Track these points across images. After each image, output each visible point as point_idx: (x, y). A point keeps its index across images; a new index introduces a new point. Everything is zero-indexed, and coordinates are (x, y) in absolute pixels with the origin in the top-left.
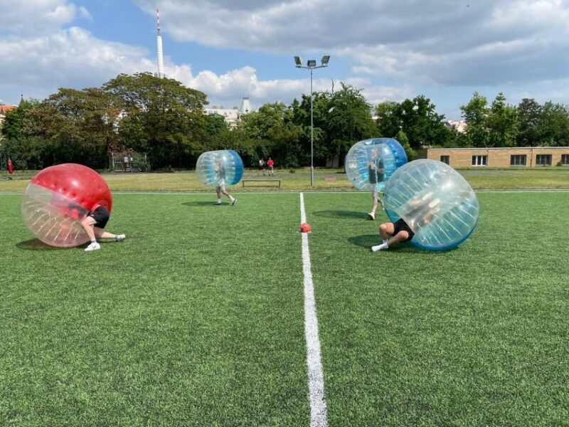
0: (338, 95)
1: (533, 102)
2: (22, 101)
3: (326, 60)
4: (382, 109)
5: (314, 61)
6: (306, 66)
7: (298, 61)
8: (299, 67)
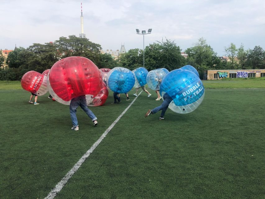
0: (165, 44)
2: (16, 48)
3: (150, 31)
5: (145, 31)
7: (138, 31)
8: (138, 34)
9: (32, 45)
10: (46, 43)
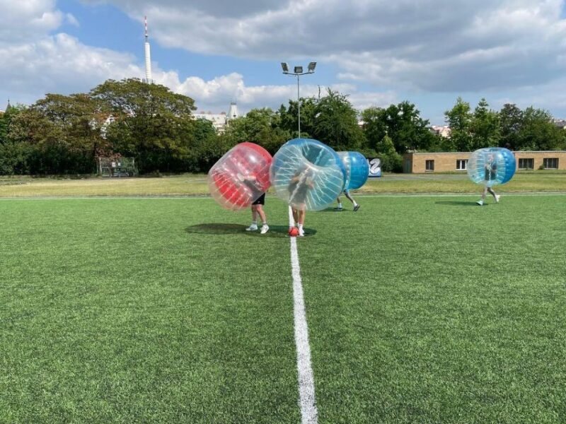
0: (324, 101)
1: (514, 108)
2: (9, 107)
3: (312, 66)
4: (368, 115)
5: (301, 68)
6: (293, 72)
7: (285, 67)
8: (286, 73)
9: (44, 97)
10: (74, 95)
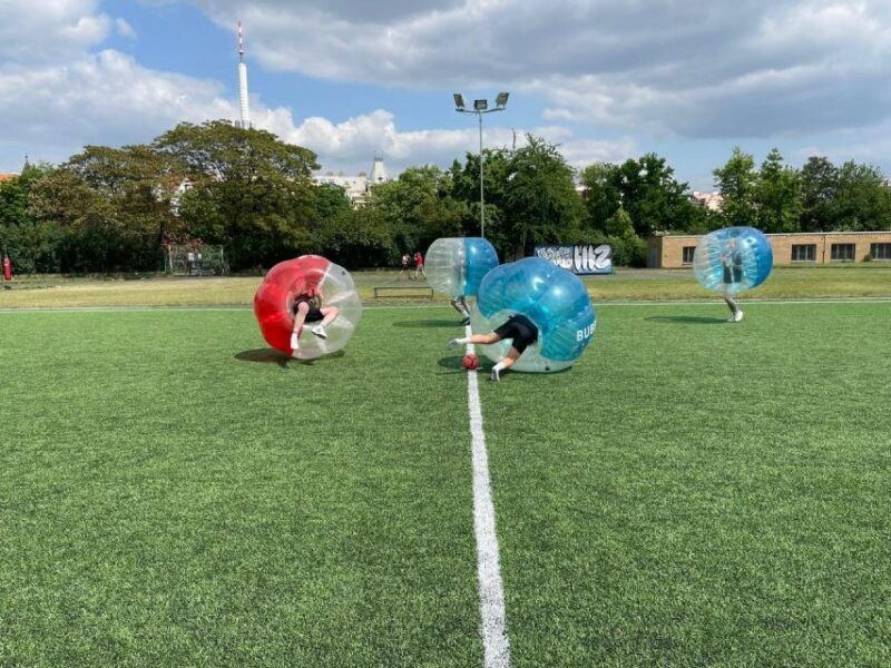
0: (522, 154)
1: (825, 163)
2: (27, 167)
3: (503, 98)
4: (591, 175)
5: (485, 102)
6: (472, 109)
7: (459, 100)
8: (461, 110)
9: (81, 151)
10: (128, 147)
